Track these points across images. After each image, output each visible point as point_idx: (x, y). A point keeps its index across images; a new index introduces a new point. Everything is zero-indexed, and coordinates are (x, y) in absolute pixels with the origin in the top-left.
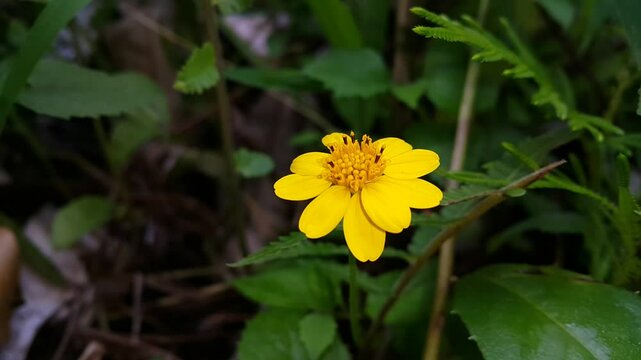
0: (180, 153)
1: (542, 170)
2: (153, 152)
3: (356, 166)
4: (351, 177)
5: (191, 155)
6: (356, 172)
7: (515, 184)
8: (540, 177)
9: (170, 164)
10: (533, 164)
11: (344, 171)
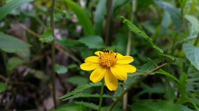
0: (29, 71)
1: (160, 67)
2: (21, 69)
3: (108, 59)
4: (107, 63)
5: (33, 71)
6: (108, 61)
7: (151, 71)
8: (158, 70)
9: (25, 74)
10: (156, 65)
11: (104, 61)
